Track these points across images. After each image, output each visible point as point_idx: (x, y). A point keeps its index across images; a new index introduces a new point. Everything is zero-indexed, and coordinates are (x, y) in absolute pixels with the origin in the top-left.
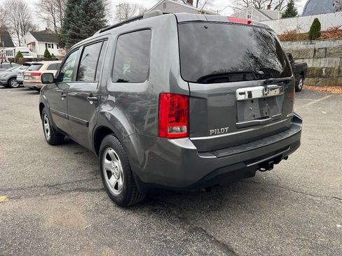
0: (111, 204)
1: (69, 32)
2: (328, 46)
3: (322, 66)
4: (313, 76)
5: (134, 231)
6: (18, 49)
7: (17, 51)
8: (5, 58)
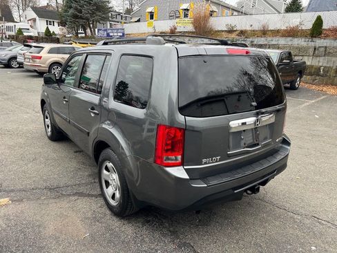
0: (108, 212)
1: (71, 11)
2: (328, 45)
3: (320, 64)
4: (310, 74)
5: (128, 243)
6: (19, 26)
7: (17, 27)
8: (5, 33)
